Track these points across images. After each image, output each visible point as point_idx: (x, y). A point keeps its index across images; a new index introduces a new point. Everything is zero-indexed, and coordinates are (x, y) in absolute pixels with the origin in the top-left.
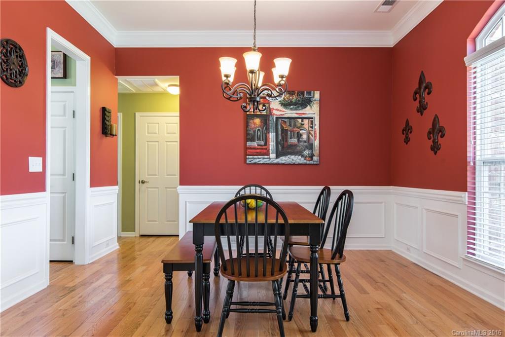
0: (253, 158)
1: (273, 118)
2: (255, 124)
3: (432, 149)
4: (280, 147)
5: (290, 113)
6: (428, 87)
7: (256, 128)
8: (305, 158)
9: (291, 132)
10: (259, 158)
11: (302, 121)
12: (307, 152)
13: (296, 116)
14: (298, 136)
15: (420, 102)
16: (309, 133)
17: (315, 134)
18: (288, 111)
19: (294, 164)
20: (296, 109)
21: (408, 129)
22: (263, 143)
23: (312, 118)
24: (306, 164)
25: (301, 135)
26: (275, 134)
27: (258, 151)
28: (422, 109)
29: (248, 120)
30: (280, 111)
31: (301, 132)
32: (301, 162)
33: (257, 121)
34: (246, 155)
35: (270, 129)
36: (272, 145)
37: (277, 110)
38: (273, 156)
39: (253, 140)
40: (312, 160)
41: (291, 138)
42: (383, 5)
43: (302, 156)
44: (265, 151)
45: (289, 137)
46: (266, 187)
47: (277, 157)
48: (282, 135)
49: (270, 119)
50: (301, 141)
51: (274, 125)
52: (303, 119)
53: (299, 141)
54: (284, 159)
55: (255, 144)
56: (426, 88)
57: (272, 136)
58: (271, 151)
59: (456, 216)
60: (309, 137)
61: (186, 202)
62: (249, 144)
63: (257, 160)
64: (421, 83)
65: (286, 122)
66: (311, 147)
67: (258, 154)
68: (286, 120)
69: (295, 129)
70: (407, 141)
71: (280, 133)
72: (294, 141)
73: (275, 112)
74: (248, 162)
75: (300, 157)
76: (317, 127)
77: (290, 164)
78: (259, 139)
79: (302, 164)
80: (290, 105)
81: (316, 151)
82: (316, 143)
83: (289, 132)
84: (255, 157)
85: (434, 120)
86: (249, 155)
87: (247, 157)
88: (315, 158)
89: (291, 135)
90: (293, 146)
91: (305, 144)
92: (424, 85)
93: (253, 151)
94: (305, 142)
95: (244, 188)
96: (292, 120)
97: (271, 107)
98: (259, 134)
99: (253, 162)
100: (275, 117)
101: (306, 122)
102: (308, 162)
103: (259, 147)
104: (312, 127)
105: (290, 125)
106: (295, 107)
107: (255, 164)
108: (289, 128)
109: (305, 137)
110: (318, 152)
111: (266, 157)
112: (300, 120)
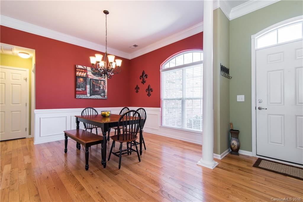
0: (79, 96)
1: (89, 79)
2: (80, 80)
3: (148, 95)
4: (92, 92)
5: (96, 78)
6: (146, 76)
7: (81, 82)
8: (102, 96)
9: (96, 85)
10: (82, 96)
11: (101, 82)
12: (102, 94)
13: (99, 79)
14: (99, 88)
15: (143, 80)
16: (103, 87)
17: (106, 87)
18: (95, 77)
19: (97, 99)
20: (98, 76)
21: (137, 88)
22: (84, 89)
23: (104, 81)
24: (102, 99)
25: (100, 87)
26: (89, 86)
27: (82, 93)
28: (143, 82)
29: (77, 79)
30: (92, 76)
31: (100, 86)
32: (100, 98)
33: (82, 79)
34: (76, 94)
35: (87, 84)
36: (88, 90)
37: (90, 76)
38: (88, 95)
39: (79, 88)
40: (104, 97)
41: (96, 88)
42: (134, 46)
43: (101, 96)
44: (85, 93)
45: (95, 87)
46: (95, 108)
47: (90, 96)
48: (92, 87)
49: (88, 79)
50: (100, 90)
51: (89, 82)
52: (101, 81)
53: (99, 89)
54: (93, 97)
55: (80, 90)
56: (145, 76)
57: (88, 86)
58: (87, 93)
59: (157, 115)
60: (103, 88)
61: (40, 118)
62: (77, 89)
63: (81, 97)
64: (143, 74)
65: (94, 81)
66: (104, 92)
67: (82, 94)
68: (94, 80)
69: (98, 85)
70: (137, 92)
71: (92, 85)
72: (98, 89)
73: (89, 76)
74: (77, 97)
75: (100, 96)
76: (106, 84)
77: (96, 99)
78: (82, 87)
79: (100, 99)
80: (96, 74)
81: (106, 94)
82: (106, 91)
83: (95, 86)
84: (80, 95)
85: (149, 86)
86: (77, 94)
87: (76, 95)
88: (106, 97)
89: (96, 87)
90: (97, 91)
91: (102, 91)
92: (144, 75)
93: (80, 93)
94: (102, 90)
95: (85, 109)
96: (97, 81)
97: (88, 74)
98: (82, 85)
99: (79, 98)
100: (89, 78)
101: (102, 82)
102: (103, 98)
103: (82, 91)
104: (105, 84)
105: (96, 83)
106: (98, 75)
107: (80, 98)
108: (96, 84)
109: (102, 88)
110: (107, 94)
111: (86, 95)
112: (100, 81)
